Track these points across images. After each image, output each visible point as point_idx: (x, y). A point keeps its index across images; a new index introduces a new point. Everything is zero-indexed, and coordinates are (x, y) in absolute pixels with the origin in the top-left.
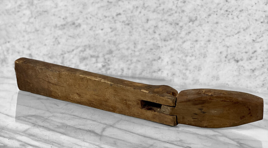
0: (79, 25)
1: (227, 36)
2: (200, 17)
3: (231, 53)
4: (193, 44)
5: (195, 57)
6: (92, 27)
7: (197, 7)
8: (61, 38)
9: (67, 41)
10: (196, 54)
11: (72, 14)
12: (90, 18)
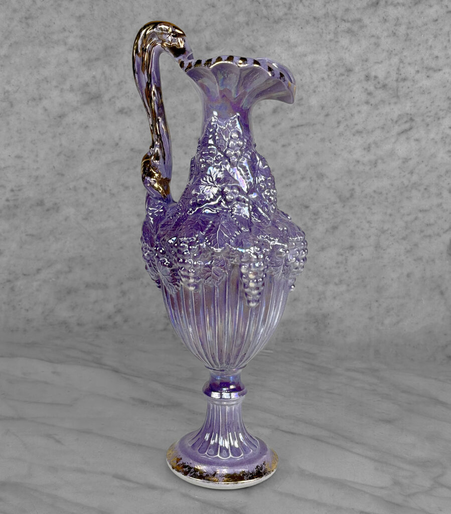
0: (56, 208)
1: (425, 236)
2: (362, 191)
3: (433, 277)
4: (342, 255)
5: (348, 285)
6: (91, 212)
7: (355, 166)
8: (5, 239)
9: (21, 247)
10: (350, 278)
11: (37, 177)
12: (85, 189)
